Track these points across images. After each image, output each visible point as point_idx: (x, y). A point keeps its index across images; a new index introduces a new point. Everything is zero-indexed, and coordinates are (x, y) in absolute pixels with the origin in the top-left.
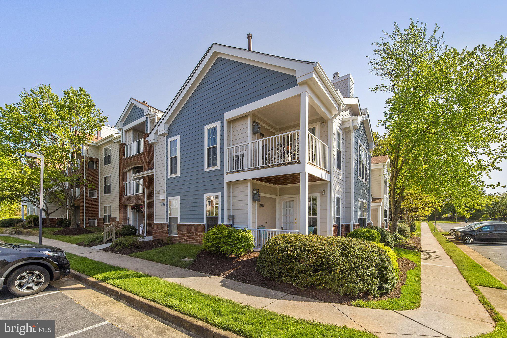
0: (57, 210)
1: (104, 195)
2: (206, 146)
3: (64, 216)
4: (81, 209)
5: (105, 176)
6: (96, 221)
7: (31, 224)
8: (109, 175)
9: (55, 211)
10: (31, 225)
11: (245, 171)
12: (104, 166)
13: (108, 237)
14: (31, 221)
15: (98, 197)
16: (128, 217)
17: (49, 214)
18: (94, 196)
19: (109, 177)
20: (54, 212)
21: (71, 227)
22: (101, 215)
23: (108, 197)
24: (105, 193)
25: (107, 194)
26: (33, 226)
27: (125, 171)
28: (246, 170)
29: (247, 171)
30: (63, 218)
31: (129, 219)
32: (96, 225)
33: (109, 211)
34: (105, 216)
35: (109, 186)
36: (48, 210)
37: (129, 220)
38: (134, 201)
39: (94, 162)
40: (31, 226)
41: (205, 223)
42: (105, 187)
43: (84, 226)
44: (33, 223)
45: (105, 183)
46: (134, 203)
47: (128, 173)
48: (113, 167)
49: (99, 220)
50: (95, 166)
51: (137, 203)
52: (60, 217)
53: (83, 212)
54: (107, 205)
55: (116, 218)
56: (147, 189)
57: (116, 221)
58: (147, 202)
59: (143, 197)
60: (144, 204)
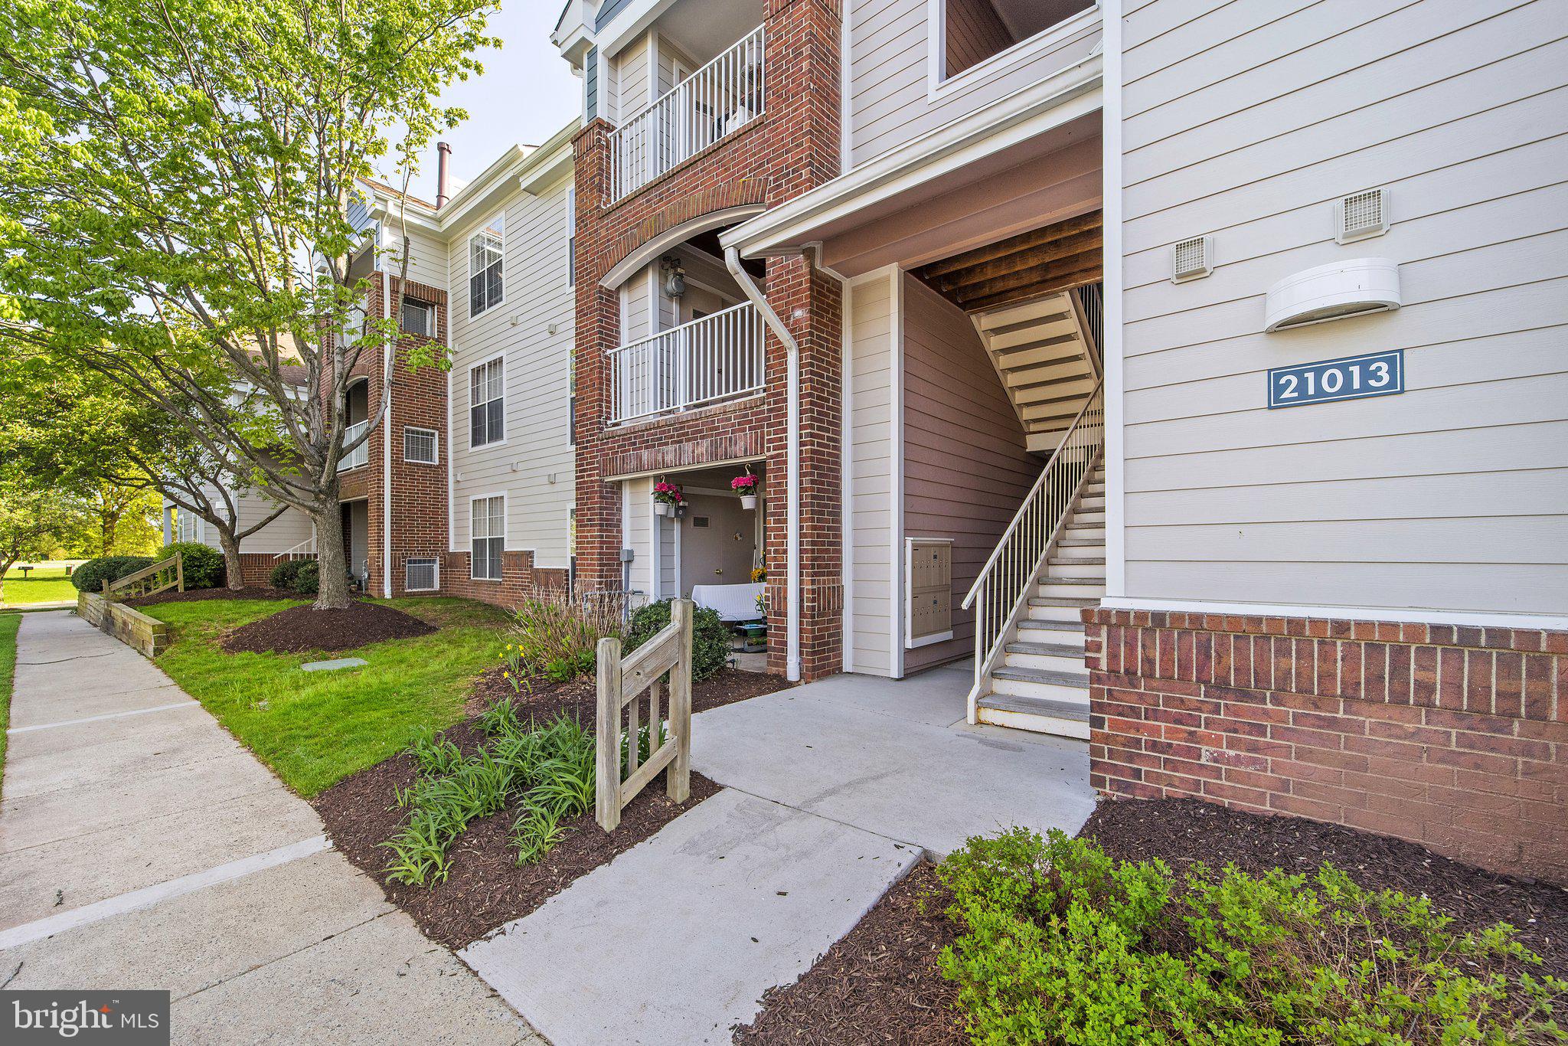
0: (271, 519)
1: (472, 450)
3: (309, 545)
4: (372, 514)
5: (475, 365)
6: (436, 567)
7: (176, 579)
8: (496, 356)
9: (263, 524)
10: (171, 584)
12: (470, 320)
13: (633, 759)
14: (174, 570)
15: (444, 458)
16: (626, 545)
17: (240, 537)
18: (428, 455)
19: (497, 363)
20: (258, 528)
21: (322, 603)
22: (459, 541)
23: (487, 457)
24: (477, 441)
25: (487, 446)
26: (181, 589)
27: (610, 281)
30: (302, 556)
31: (629, 562)
32: (437, 586)
33: (496, 522)
34: (478, 544)
35: (496, 407)
36: (233, 519)
37: (633, 565)
38: (688, 447)
39: (425, 305)
40: (175, 588)
42: (477, 413)
43: (388, 593)
44: (181, 577)
45: (476, 393)
46: (686, 459)
47: (624, 297)
48: (514, 314)
49: (451, 562)
50: (432, 325)
51: (715, 456)
52: (290, 551)
53: (381, 530)
54: (487, 496)
55: (530, 554)
56: (801, 351)
57: (531, 566)
58: (802, 444)
59: (763, 412)
60: (772, 457)
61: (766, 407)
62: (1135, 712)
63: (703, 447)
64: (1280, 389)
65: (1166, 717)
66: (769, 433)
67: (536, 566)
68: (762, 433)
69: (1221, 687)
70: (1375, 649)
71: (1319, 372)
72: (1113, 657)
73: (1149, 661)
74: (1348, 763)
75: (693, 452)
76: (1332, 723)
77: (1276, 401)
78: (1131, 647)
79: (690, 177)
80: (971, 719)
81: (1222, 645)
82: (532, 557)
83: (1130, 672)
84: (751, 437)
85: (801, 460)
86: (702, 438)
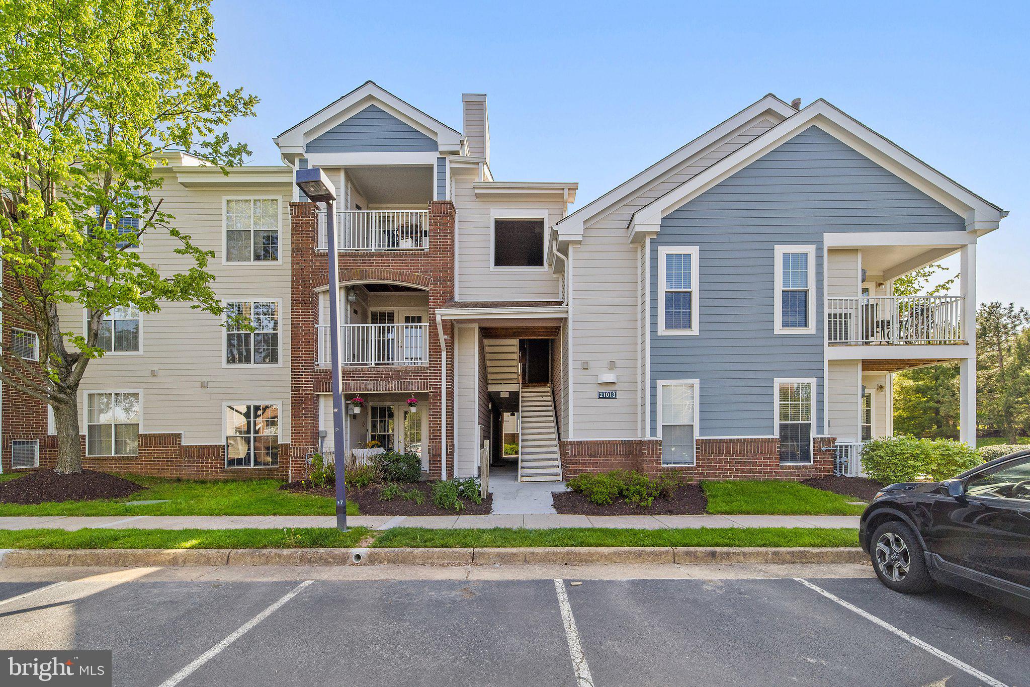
2: (779, 287)
6: (37, 448)
11: (851, 345)
18: (31, 353)
28: (854, 343)
29: (855, 345)
31: (323, 438)
32: (37, 464)
34: (96, 428)
41: (777, 435)
48: (155, 262)
55: (179, 435)
56: (447, 352)
57: (180, 444)
58: (447, 388)
59: (427, 373)
60: (432, 392)
61: (429, 371)
62: (576, 463)
63: (393, 384)
64: (600, 395)
65: (582, 464)
66: (430, 382)
67: (183, 444)
68: (427, 382)
69: (591, 456)
70: (614, 445)
71: (606, 393)
72: (572, 451)
73: (579, 452)
74: (610, 467)
75: (386, 385)
76: (608, 460)
77: (599, 398)
78: (575, 449)
79: (384, 260)
80: (519, 481)
81: (591, 446)
82: (180, 438)
83: (575, 455)
84: (421, 383)
85: (447, 394)
86: (392, 379)
